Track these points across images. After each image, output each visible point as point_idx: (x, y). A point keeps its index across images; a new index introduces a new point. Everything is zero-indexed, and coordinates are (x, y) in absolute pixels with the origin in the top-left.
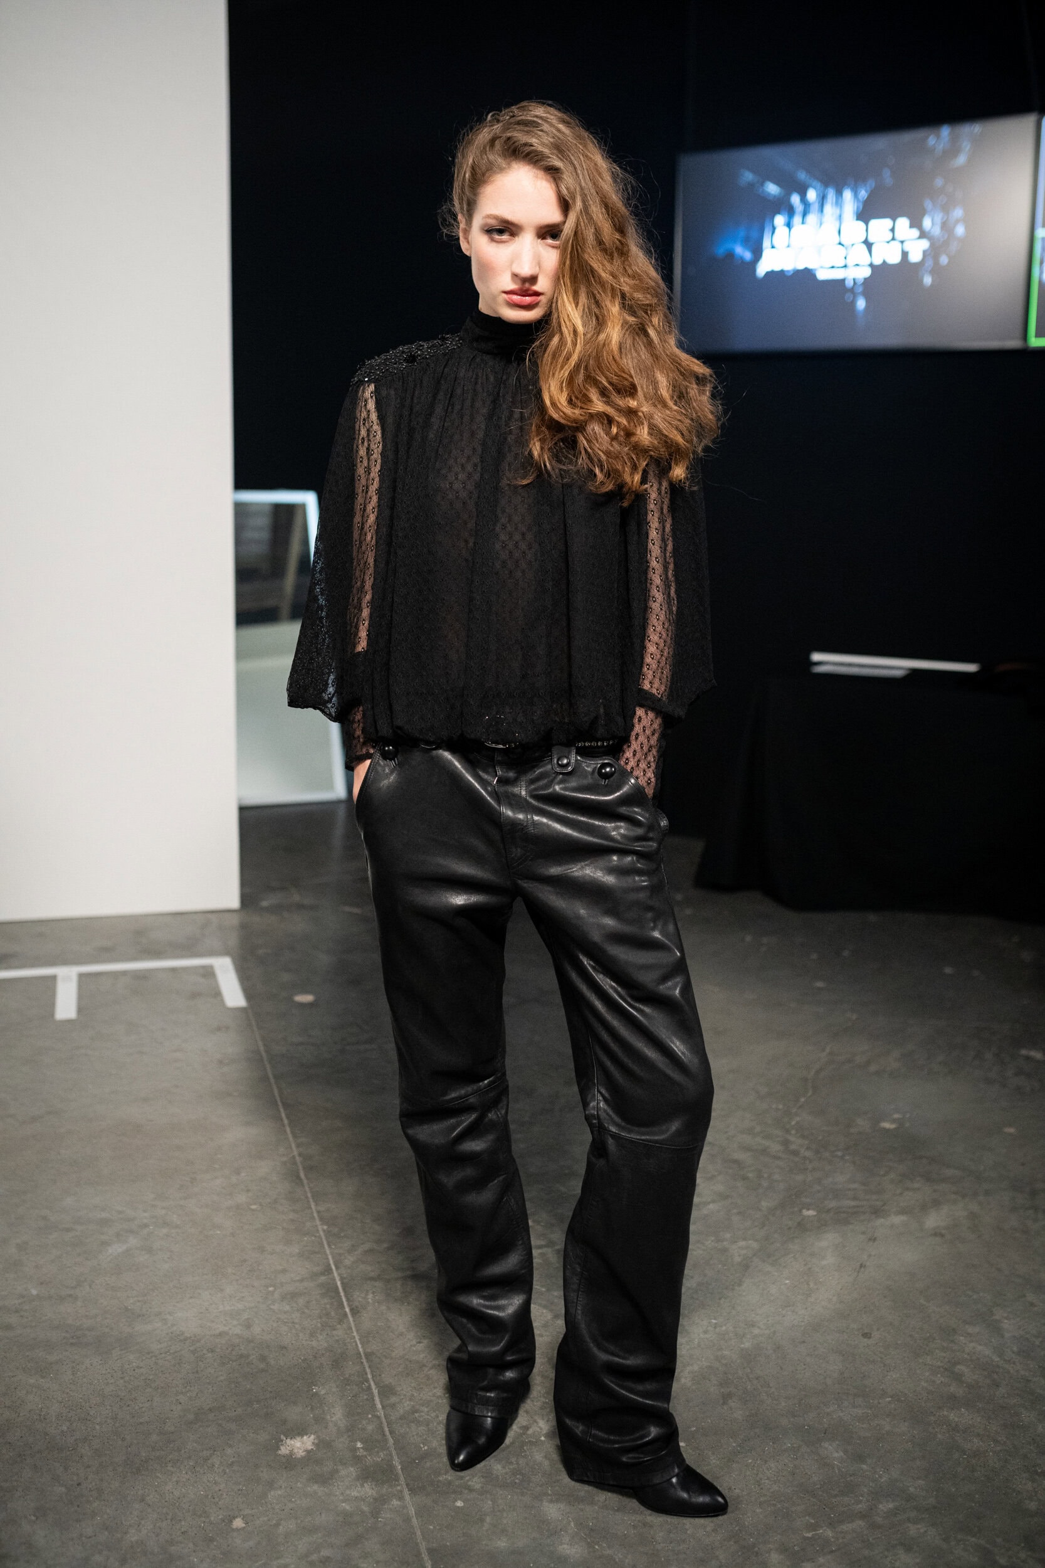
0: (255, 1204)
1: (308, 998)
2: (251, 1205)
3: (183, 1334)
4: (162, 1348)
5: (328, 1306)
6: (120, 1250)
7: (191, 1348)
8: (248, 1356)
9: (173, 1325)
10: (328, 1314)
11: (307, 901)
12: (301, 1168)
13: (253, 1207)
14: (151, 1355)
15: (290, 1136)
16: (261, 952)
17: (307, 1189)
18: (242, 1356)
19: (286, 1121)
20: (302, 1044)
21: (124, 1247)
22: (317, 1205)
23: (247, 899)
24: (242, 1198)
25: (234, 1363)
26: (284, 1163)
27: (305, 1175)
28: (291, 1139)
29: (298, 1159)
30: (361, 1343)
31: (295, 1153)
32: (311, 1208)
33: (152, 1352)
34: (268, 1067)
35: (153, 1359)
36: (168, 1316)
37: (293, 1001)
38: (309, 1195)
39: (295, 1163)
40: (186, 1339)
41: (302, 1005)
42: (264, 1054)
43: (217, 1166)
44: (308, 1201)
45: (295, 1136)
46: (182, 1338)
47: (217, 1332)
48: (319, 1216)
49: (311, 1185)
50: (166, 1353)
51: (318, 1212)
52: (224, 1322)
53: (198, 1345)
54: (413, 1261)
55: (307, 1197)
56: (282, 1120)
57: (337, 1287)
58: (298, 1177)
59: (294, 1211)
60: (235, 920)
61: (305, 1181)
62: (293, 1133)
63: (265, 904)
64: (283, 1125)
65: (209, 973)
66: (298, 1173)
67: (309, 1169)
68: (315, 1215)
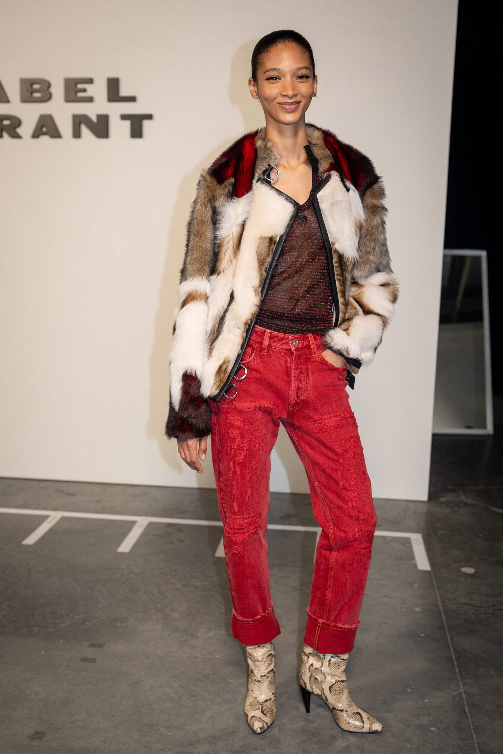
0: (434, 727)
1: (471, 571)
2: (431, 727)
6: (342, 745)
11: (469, 501)
12: (466, 704)
13: (433, 729)
15: (458, 676)
16: (440, 533)
17: (471, 722)
19: (456, 663)
20: (466, 604)
22: (477, 737)
23: (433, 495)
24: (425, 720)
26: (454, 697)
27: (469, 709)
28: (459, 678)
29: (464, 696)
31: (462, 690)
32: (473, 739)
34: (444, 618)
37: (460, 571)
38: (472, 728)
39: (462, 699)
41: (466, 575)
42: (441, 608)
43: (409, 690)
44: (471, 733)
45: (461, 677)
48: (479, 748)
49: (473, 720)
51: (478, 744)
55: (470, 729)
56: (452, 661)
58: (464, 711)
59: (461, 739)
60: (424, 509)
61: (469, 715)
62: (461, 674)
63: (443, 499)
64: (454, 666)
65: (407, 542)
66: (464, 708)
67: (472, 705)
68: (476, 745)
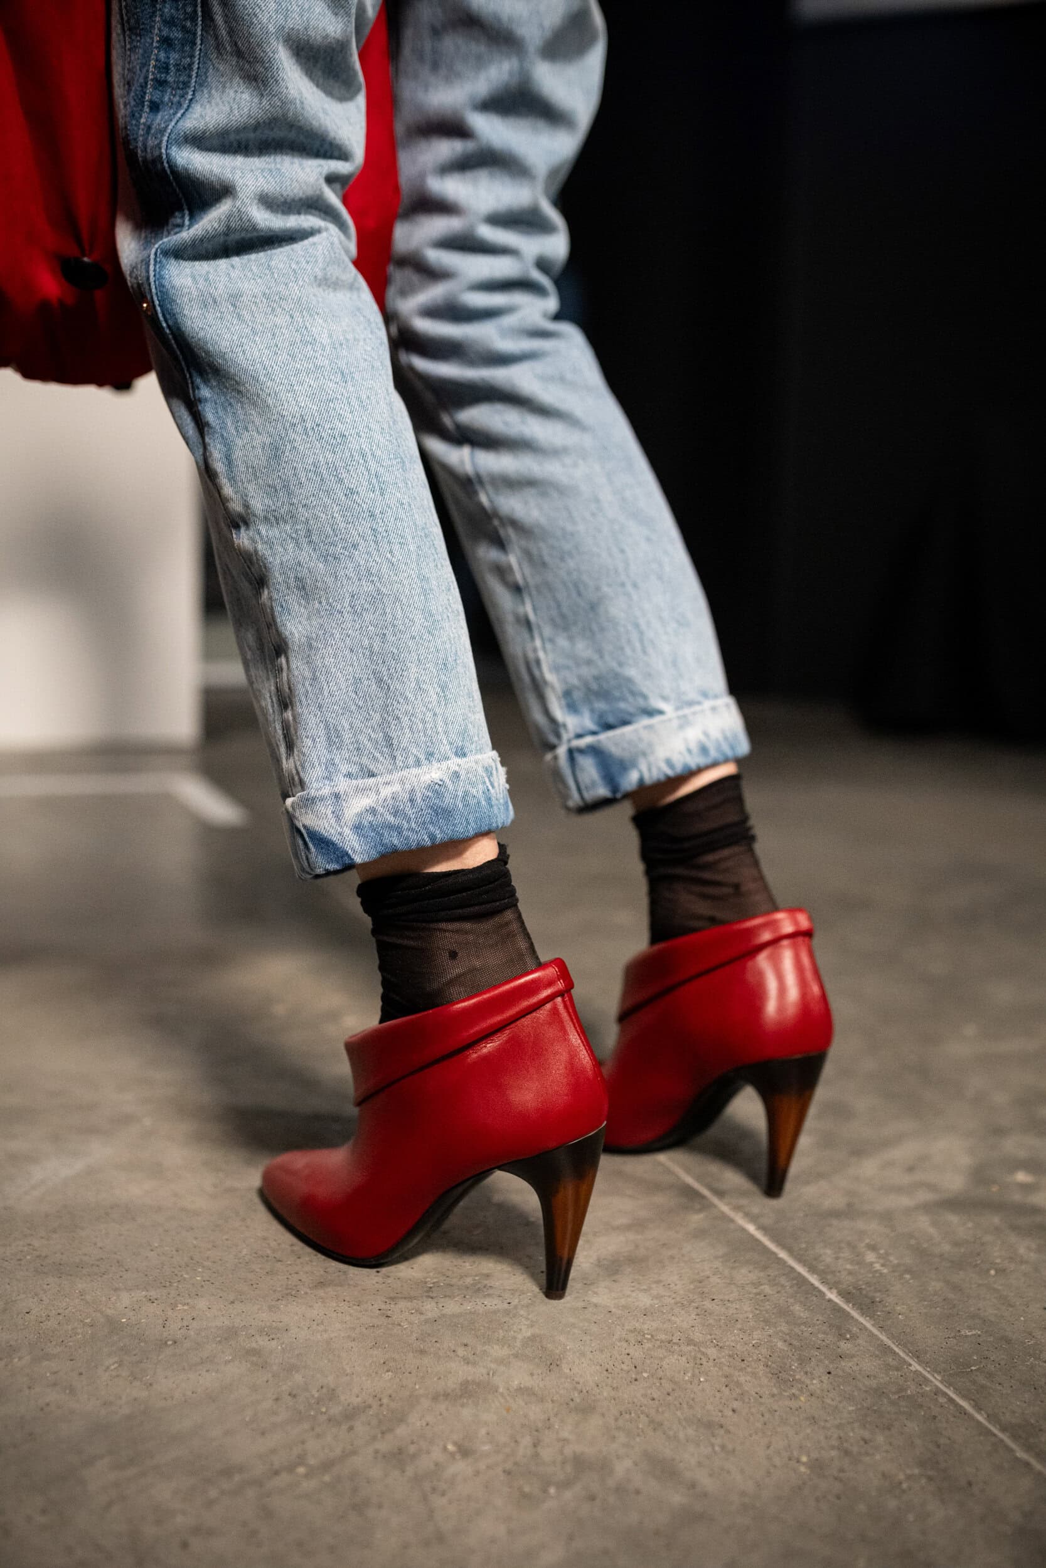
3: (332, 1395)
4: (273, 1451)
5: (767, 1289)
7: (383, 1446)
8: (604, 1466)
9: (291, 1369)
10: (784, 1312)
14: (237, 1478)
18: (580, 1464)
21: (79, 1165)
25: (568, 1495)
30: (965, 1397)
33: (241, 1469)
35: (251, 1493)
36: (262, 1342)
40: (350, 1415)
46: (336, 1410)
47: (452, 1383)
50: (291, 1468)
52: (461, 1352)
53: (401, 1431)
54: (911, 1169)
57: (752, 1236)
